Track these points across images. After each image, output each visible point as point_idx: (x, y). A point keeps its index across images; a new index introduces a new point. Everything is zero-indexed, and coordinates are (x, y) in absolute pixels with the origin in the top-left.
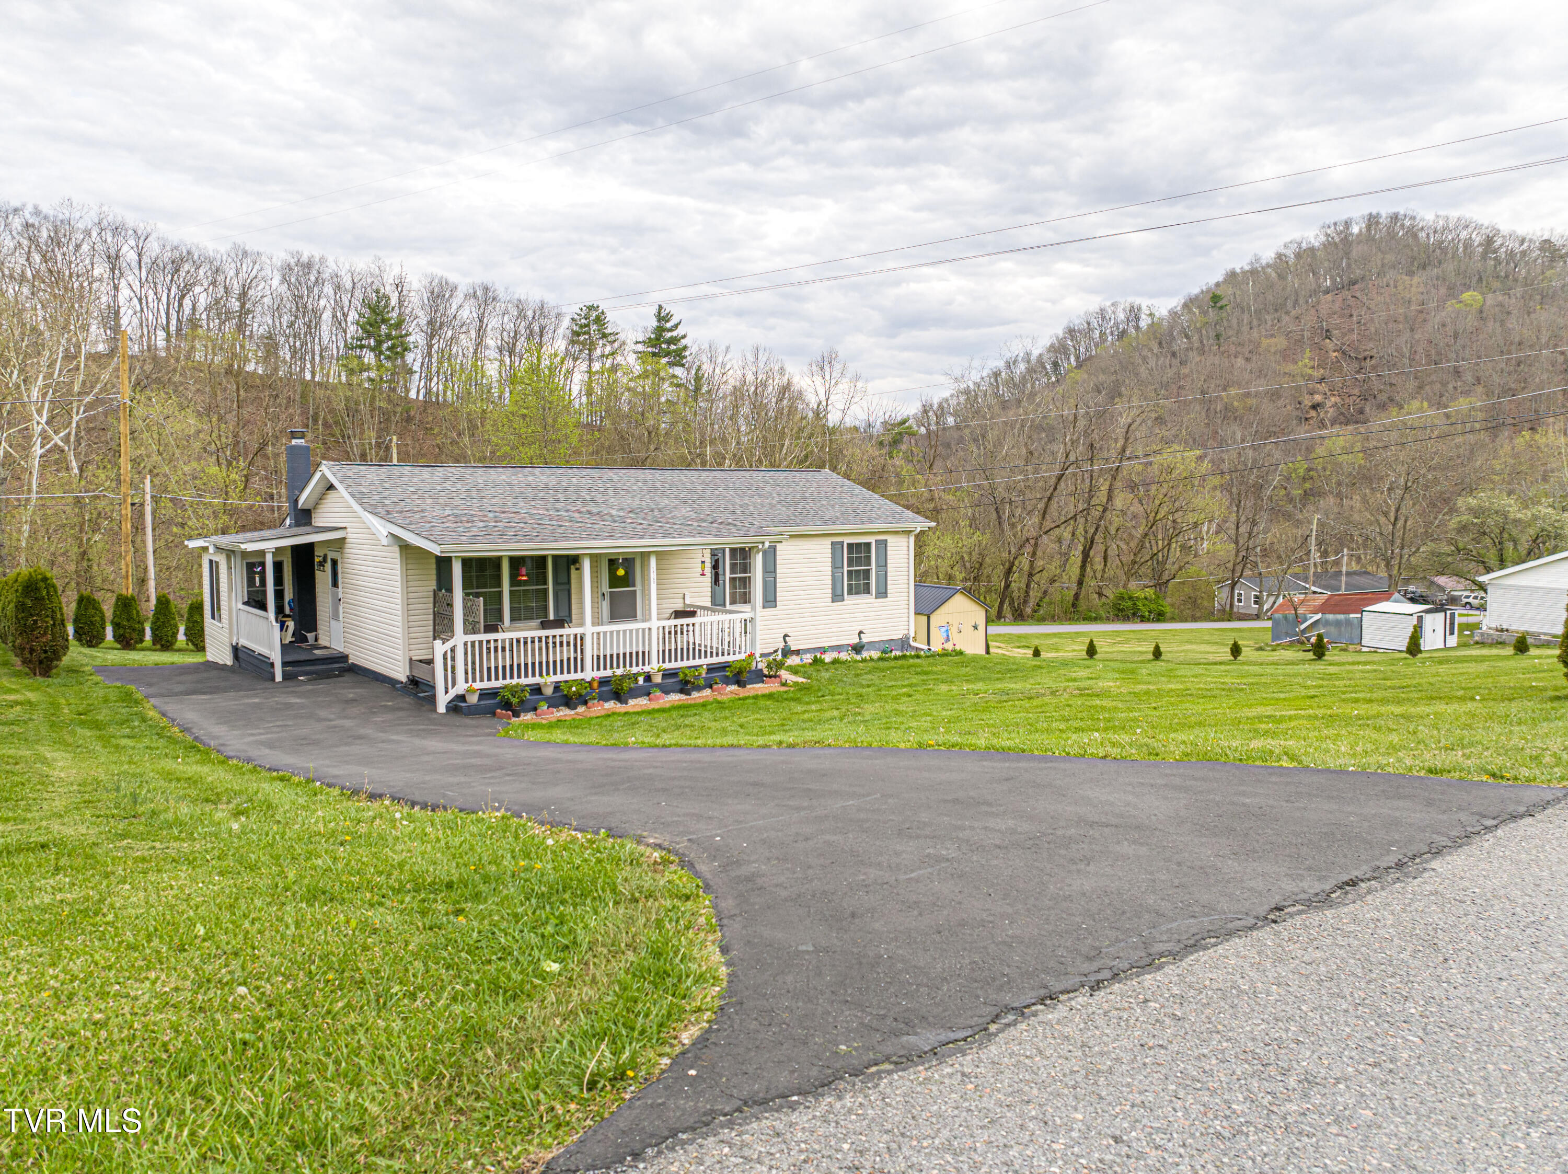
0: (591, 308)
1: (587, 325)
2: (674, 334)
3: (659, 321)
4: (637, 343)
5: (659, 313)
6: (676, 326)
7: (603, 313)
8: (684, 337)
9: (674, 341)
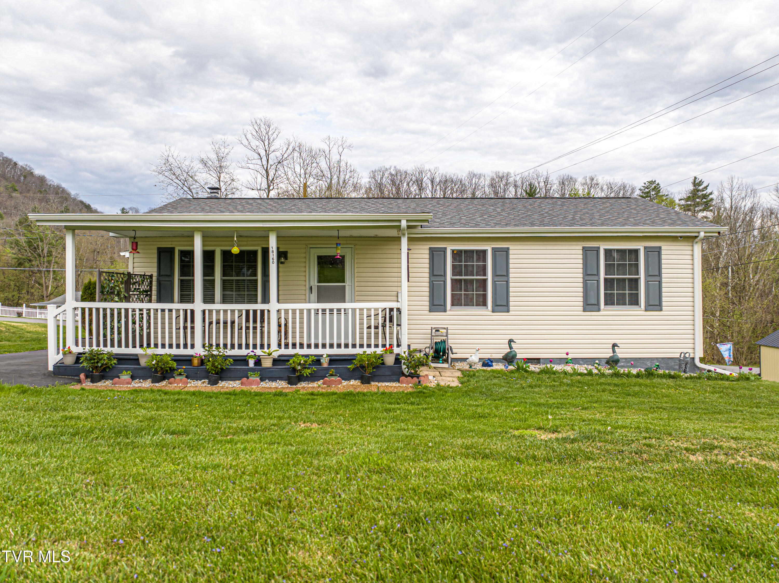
0: (652, 182)
1: (649, 192)
2: (704, 192)
3: (694, 186)
4: (681, 200)
5: (695, 181)
6: (706, 188)
7: (658, 184)
8: (711, 194)
9: (705, 196)
